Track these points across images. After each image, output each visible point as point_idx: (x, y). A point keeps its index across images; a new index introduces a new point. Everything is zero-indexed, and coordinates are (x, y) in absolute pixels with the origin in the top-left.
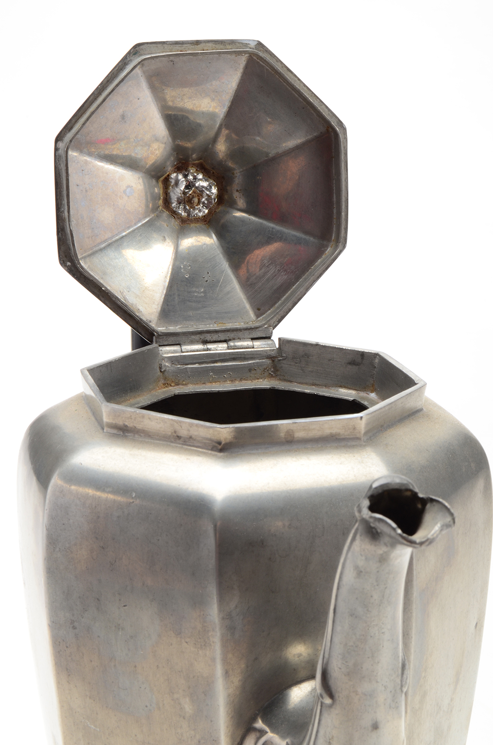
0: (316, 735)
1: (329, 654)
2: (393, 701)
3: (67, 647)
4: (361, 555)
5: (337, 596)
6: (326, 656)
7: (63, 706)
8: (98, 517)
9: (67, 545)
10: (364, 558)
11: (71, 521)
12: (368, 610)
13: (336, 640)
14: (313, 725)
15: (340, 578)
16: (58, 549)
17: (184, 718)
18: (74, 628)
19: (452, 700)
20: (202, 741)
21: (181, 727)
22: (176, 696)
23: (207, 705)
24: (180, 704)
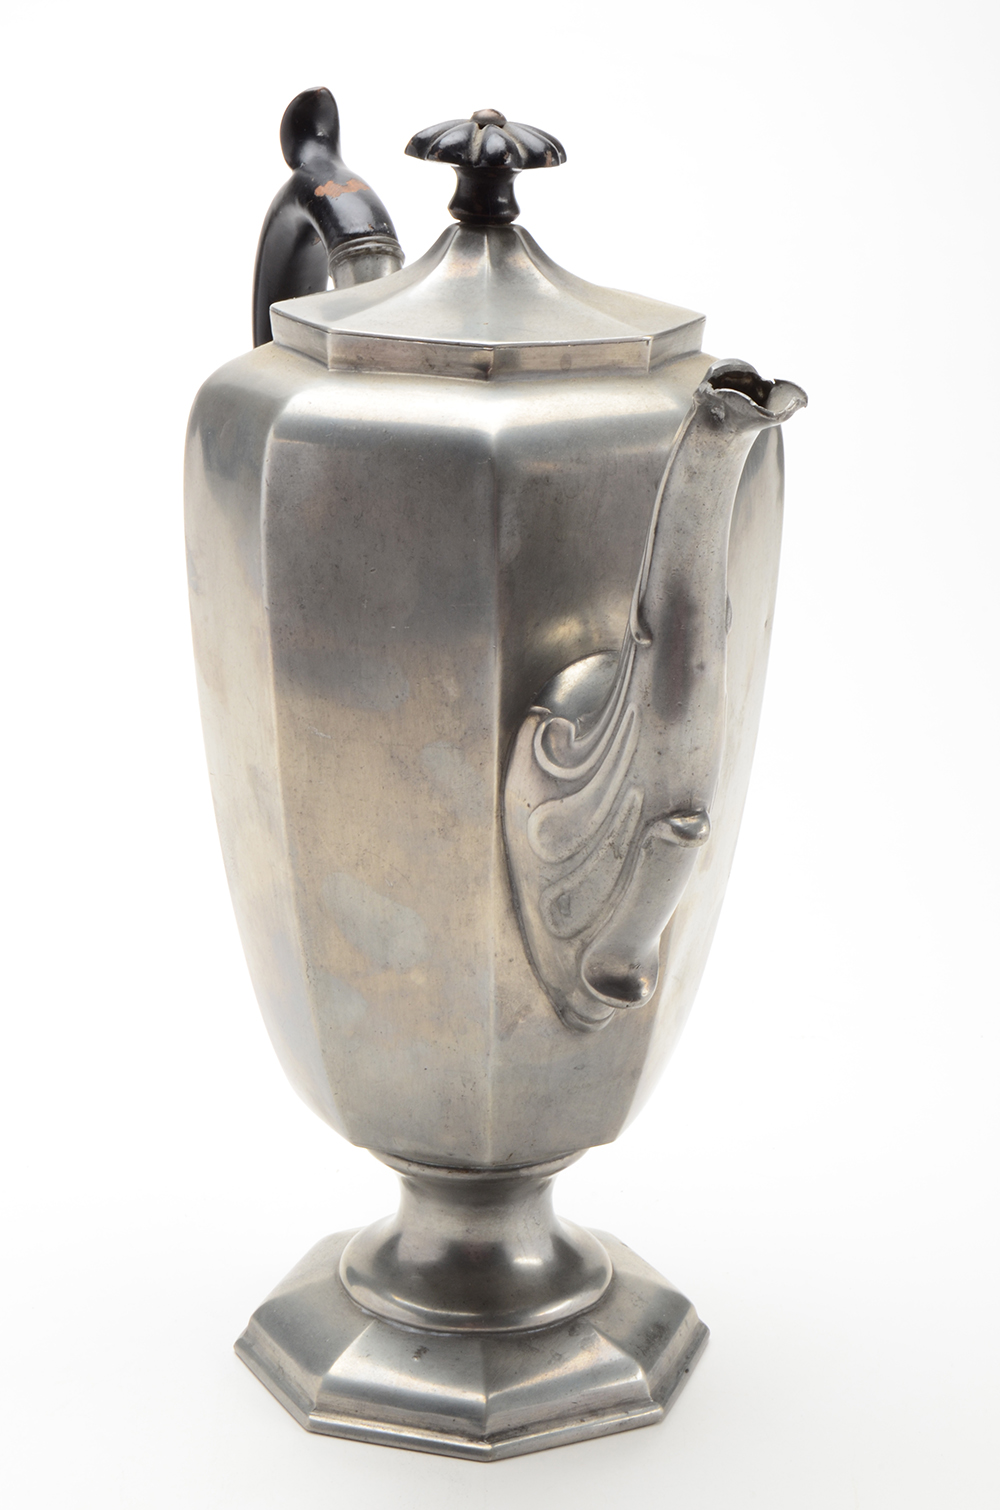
0: (629, 688)
1: (647, 585)
2: (719, 639)
3: (291, 634)
4: (697, 451)
5: (660, 511)
6: (644, 587)
7: (281, 714)
8: (339, 462)
9: (297, 502)
10: (700, 454)
11: (302, 470)
12: (698, 523)
13: (657, 565)
14: (624, 678)
15: (666, 487)
16: (283, 508)
17: (447, 706)
18: (302, 607)
19: (743, 708)
20: (469, 732)
21: (443, 717)
22: (436, 678)
23: (478, 684)
24: (442, 687)
